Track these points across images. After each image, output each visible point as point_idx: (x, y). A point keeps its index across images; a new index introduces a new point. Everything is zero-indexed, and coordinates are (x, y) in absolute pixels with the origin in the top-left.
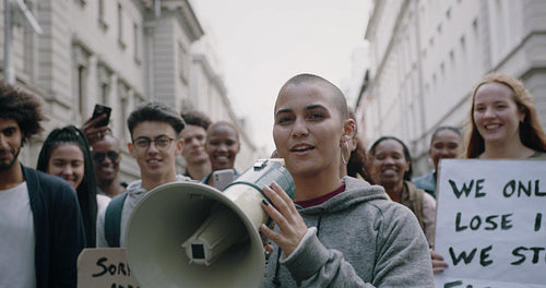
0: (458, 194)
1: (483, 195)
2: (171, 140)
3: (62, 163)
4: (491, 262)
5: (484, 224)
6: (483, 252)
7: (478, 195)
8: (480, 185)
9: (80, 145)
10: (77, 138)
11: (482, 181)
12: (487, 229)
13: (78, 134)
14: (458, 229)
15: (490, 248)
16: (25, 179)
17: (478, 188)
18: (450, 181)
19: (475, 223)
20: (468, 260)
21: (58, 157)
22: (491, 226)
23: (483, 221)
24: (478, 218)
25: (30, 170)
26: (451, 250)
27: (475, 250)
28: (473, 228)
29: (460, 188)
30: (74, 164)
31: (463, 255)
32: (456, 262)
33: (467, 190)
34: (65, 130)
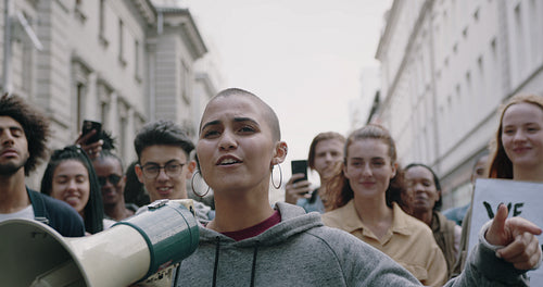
2: (182, 165)
8: (518, 209)
10: (79, 155)
11: (521, 205)
13: (79, 151)
16: (31, 202)
17: (516, 213)
18: (485, 203)
21: (62, 173)
25: (35, 193)
30: (78, 179)
34: (67, 149)
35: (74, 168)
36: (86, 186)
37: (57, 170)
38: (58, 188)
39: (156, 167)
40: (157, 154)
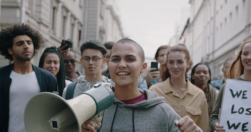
0: (234, 96)
1: (246, 98)
2: (100, 58)
3: (50, 62)
4: (247, 130)
5: (245, 112)
6: (244, 125)
7: (243, 98)
8: (245, 93)
9: (58, 54)
10: (56, 51)
11: (246, 91)
12: (246, 114)
13: (57, 50)
14: (233, 112)
15: (247, 123)
16: (34, 70)
17: (244, 95)
18: (230, 90)
19: (241, 111)
20: (236, 128)
22: (249, 113)
23: (245, 110)
24: (242, 108)
25: (36, 67)
26: (228, 122)
27: (240, 123)
28: (240, 113)
29: (235, 93)
30: (55, 62)
31: (234, 125)
32: (230, 128)
33: (238, 95)
34: (51, 48)
35: (54, 57)
36: (58, 66)
37: (47, 57)
38: (46, 65)
39: (88, 58)
40: (90, 52)
